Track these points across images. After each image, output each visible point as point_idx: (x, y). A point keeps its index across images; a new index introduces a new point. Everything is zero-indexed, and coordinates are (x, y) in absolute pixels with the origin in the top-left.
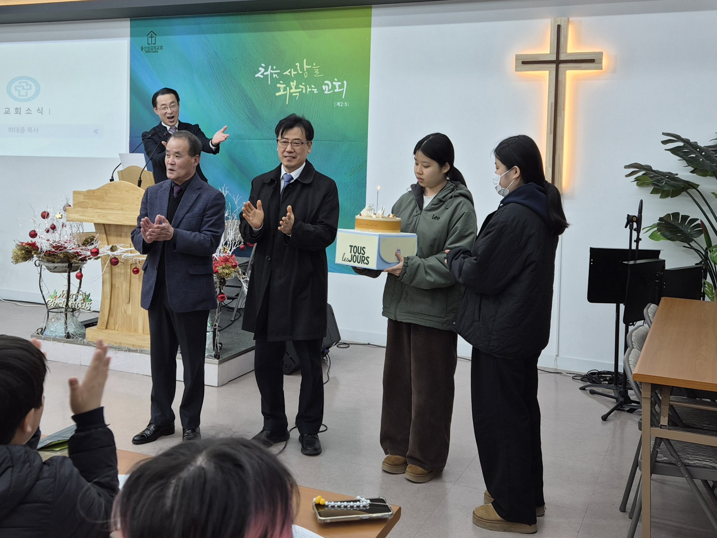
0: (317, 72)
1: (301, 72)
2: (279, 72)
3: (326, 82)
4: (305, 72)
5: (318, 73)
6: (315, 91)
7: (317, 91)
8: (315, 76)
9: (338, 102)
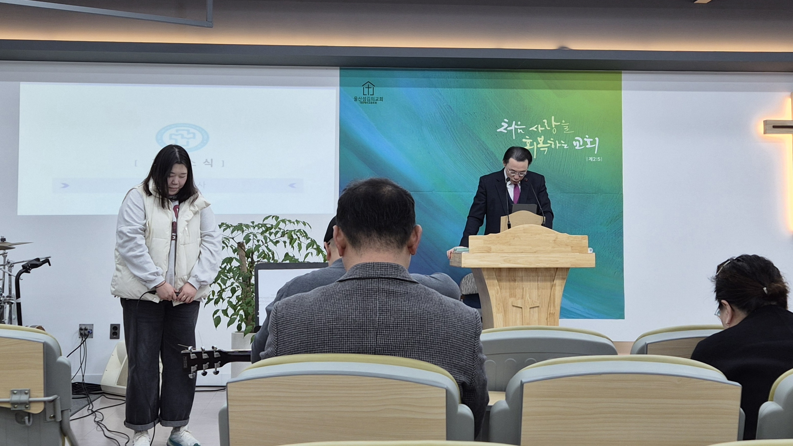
0: (566, 128)
1: (549, 129)
2: (524, 128)
3: (576, 138)
4: (553, 128)
5: (568, 129)
6: (566, 146)
7: (567, 146)
8: (565, 132)
9: (591, 157)
